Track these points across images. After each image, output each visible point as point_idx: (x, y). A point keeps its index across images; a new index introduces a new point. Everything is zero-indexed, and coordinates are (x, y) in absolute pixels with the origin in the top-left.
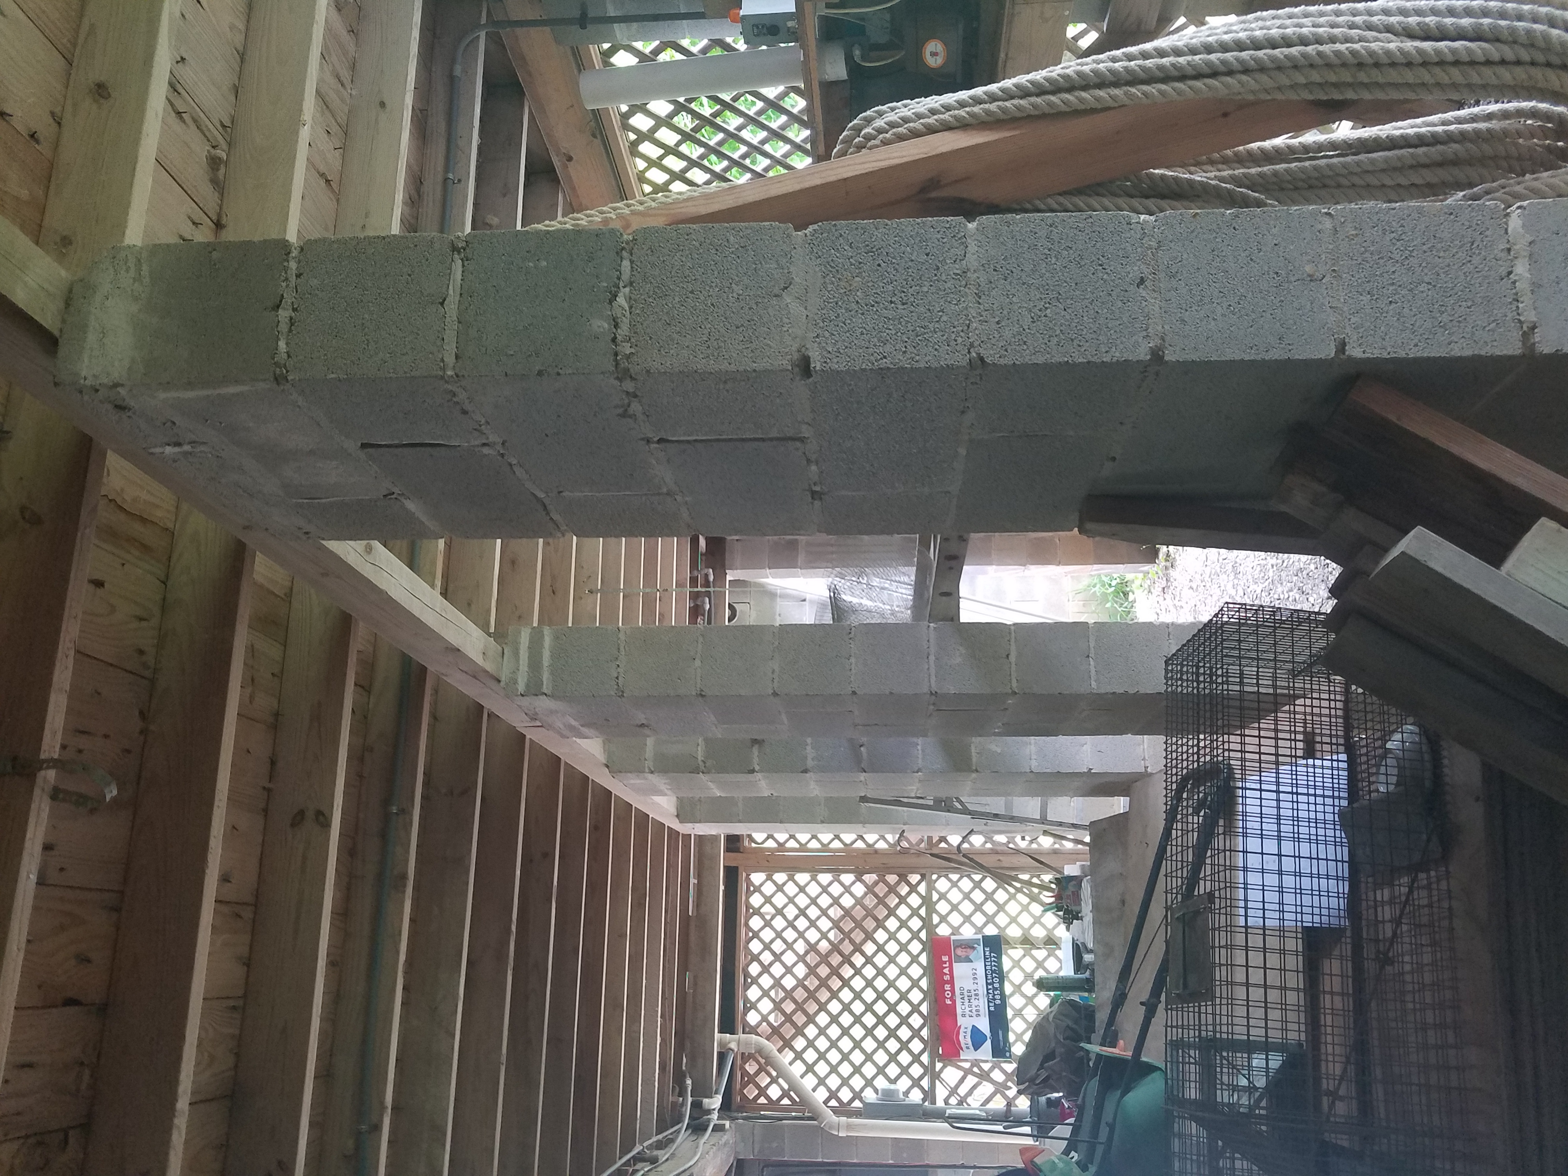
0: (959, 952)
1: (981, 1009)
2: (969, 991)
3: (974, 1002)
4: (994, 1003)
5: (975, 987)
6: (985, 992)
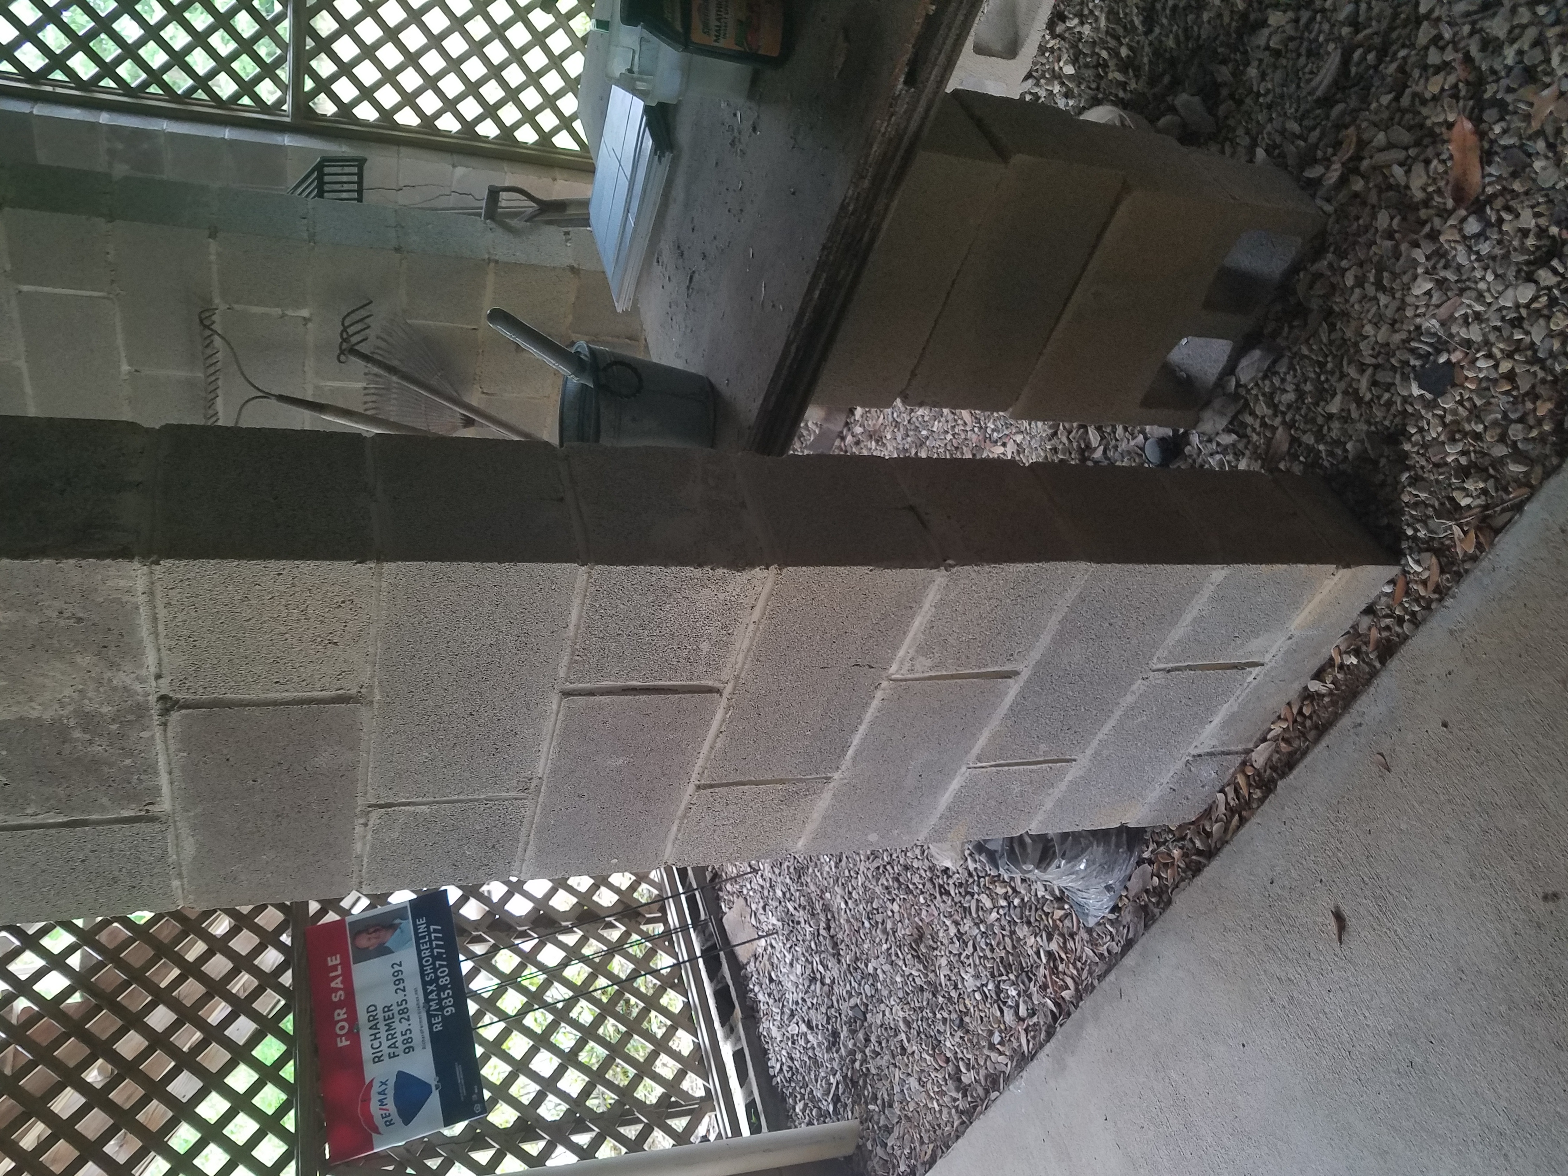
0: (364, 941)
1: (416, 1035)
2: (387, 1009)
3: (400, 1027)
4: (443, 1015)
5: (400, 996)
6: (422, 1000)
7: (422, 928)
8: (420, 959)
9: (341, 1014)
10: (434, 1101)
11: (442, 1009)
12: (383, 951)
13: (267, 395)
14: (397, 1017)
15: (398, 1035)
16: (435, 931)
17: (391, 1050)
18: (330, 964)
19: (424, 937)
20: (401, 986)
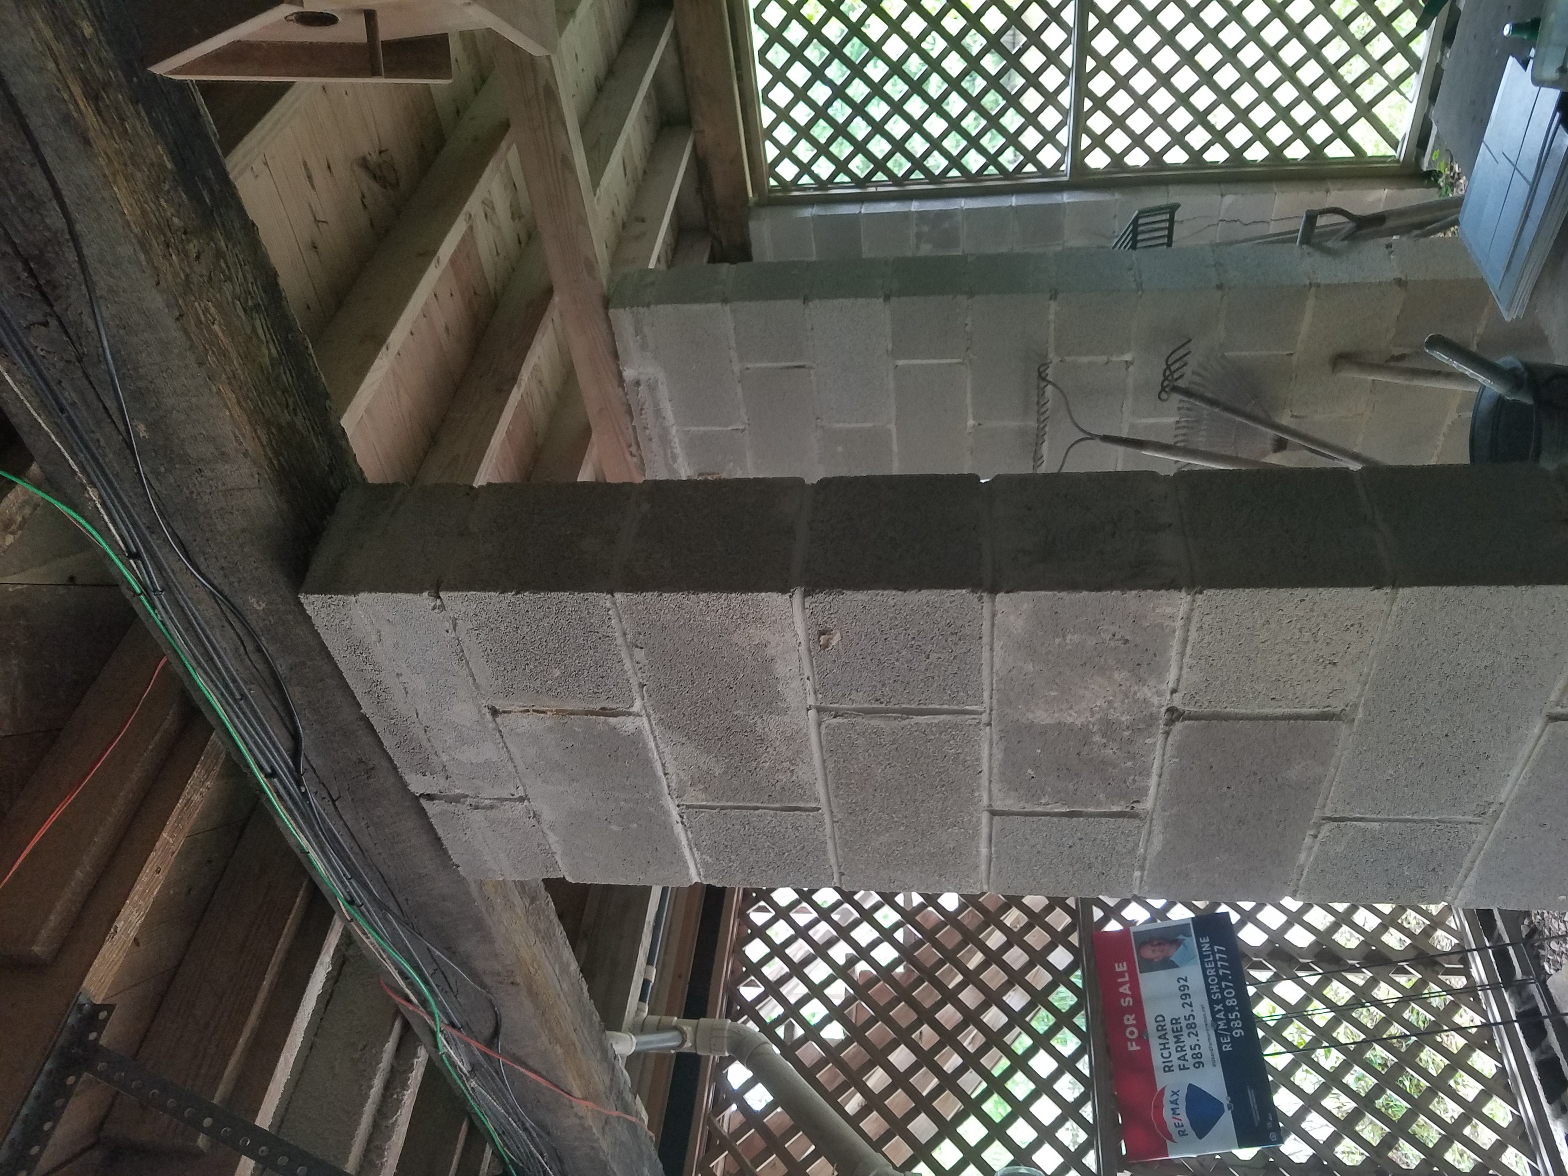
0: (1149, 953)
1: (1205, 1051)
2: (1175, 1021)
3: (1189, 1041)
4: (1232, 1036)
5: (1187, 1011)
6: (1209, 1018)
7: (1206, 947)
8: (1206, 977)
9: (1130, 1020)
10: (1227, 1120)
11: (1230, 1029)
12: (1167, 964)
13: (1093, 437)
14: (1185, 1031)
15: (1187, 1048)
16: (1220, 951)
17: (1181, 1063)
18: (1117, 970)
19: (1208, 956)
20: (1188, 1001)
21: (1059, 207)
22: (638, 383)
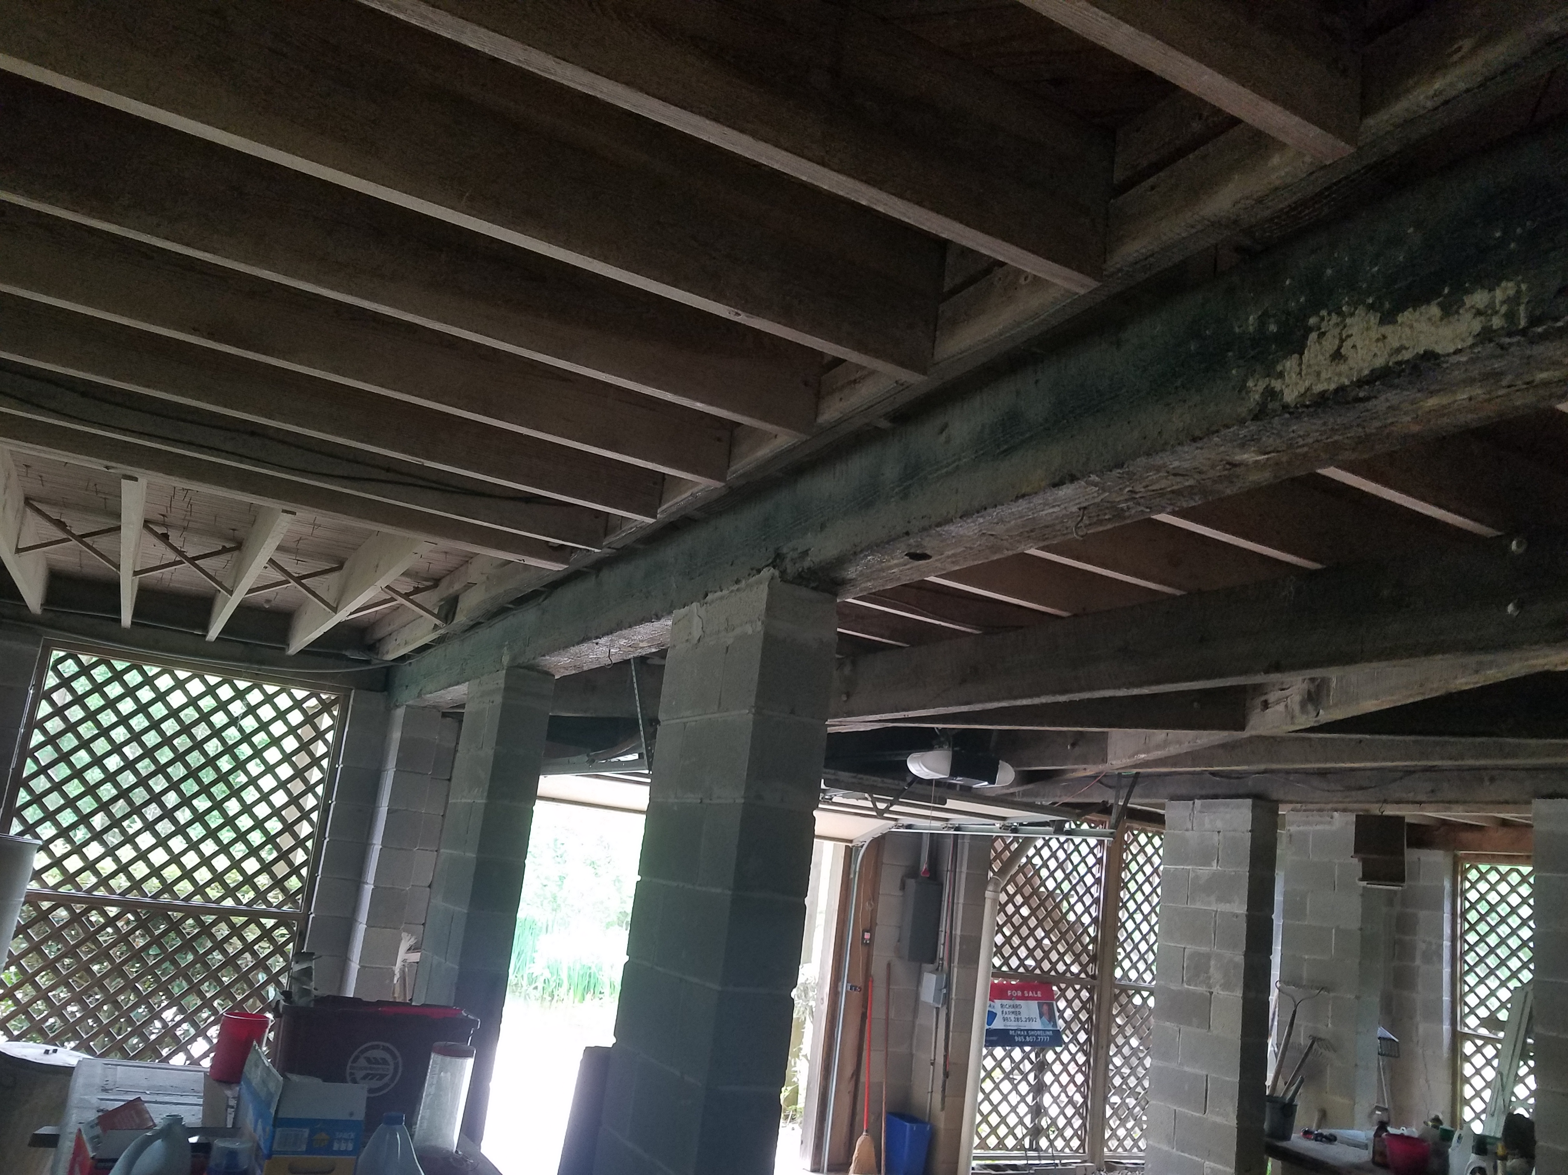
0: (1045, 1008)
1: (1009, 1023)
2: (1019, 1013)
3: (1012, 1017)
7: (1048, 1033)
8: (1035, 1030)
9: (1020, 993)
11: (1017, 1037)
12: (1041, 1014)
13: (1296, 1006)
14: (1016, 1017)
15: (1009, 1016)
16: (1045, 1039)
17: (1004, 1012)
18: (1040, 991)
19: (1043, 1033)
20: (1027, 1020)
21: (1441, 1021)
22: (1332, 818)
